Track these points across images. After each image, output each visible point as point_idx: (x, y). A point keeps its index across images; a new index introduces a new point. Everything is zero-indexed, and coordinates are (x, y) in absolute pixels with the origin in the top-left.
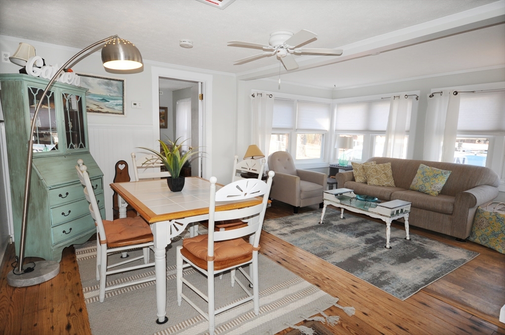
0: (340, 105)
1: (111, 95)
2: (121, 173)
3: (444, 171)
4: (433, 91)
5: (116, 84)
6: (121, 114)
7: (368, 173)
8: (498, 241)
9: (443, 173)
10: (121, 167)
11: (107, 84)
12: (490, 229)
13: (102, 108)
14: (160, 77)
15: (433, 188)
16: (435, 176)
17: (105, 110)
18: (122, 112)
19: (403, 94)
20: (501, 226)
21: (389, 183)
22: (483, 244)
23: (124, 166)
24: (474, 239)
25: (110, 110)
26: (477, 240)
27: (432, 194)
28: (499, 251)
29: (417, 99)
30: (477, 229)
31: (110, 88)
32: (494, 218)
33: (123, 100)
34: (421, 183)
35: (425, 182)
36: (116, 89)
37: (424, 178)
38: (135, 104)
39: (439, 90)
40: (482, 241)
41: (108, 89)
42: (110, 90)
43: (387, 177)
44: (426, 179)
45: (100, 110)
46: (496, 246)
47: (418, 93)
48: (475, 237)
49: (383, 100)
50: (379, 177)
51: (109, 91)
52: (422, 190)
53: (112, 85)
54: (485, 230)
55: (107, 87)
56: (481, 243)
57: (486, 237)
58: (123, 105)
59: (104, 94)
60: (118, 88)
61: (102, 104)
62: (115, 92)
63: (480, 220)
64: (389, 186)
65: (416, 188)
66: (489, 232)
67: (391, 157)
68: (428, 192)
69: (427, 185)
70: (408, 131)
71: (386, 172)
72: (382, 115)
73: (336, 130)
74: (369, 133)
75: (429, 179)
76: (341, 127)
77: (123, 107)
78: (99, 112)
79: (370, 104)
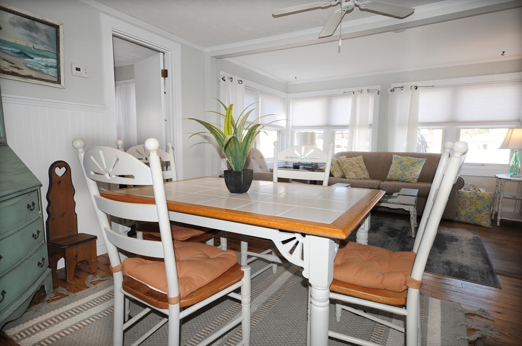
0: (295, 99)
1: (36, 47)
2: (59, 182)
3: (420, 159)
4: (393, 86)
5: (46, 31)
6: (53, 82)
7: (345, 167)
8: (482, 216)
9: (420, 161)
10: (60, 172)
11: (29, 27)
12: (474, 207)
13: (19, 69)
14: (113, 36)
15: (413, 176)
16: (413, 164)
17: (26, 72)
18: (56, 79)
19: (365, 89)
20: (483, 203)
21: (365, 176)
22: (468, 222)
23: (64, 169)
24: (459, 218)
25: (34, 74)
26: (463, 219)
27: (413, 181)
28: (484, 225)
29: (378, 94)
30: (461, 209)
31: (34, 34)
32: (475, 197)
33: (58, 59)
34: (400, 172)
35: (404, 171)
36: (44, 39)
37: (403, 167)
38: (78, 69)
39: (400, 85)
40: (468, 219)
41: (31, 36)
42: (34, 38)
43: (362, 170)
44: (405, 168)
45: (16, 70)
46: (482, 221)
47: (379, 87)
48: (460, 216)
49: (345, 94)
50: (355, 170)
51: (31, 39)
52: (402, 179)
53: (36, 30)
54: (468, 209)
55: (28, 32)
56: (466, 221)
57: (470, 215)
58: (58, 67)
59: (23, 43)
60: (48, 36)
61: (19, 61)
62: (43, 44)
63: (463, 201)
64: (365, 179)
65: (395, 178)
66: (473, 210)
67: (357, 151)
68: (409, 180)
69: (406, 173)
70: (371, 125)
71: (361, 165)
72: (343, 109)
73: (292, 127)
74: (330, 128)
75: (408, 168)
76: (297, 124)
77: (59, 72)
78: (13, 74)
79: (330, 98)
